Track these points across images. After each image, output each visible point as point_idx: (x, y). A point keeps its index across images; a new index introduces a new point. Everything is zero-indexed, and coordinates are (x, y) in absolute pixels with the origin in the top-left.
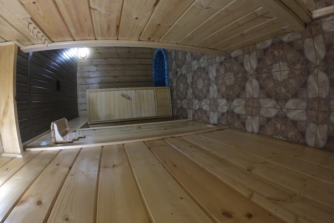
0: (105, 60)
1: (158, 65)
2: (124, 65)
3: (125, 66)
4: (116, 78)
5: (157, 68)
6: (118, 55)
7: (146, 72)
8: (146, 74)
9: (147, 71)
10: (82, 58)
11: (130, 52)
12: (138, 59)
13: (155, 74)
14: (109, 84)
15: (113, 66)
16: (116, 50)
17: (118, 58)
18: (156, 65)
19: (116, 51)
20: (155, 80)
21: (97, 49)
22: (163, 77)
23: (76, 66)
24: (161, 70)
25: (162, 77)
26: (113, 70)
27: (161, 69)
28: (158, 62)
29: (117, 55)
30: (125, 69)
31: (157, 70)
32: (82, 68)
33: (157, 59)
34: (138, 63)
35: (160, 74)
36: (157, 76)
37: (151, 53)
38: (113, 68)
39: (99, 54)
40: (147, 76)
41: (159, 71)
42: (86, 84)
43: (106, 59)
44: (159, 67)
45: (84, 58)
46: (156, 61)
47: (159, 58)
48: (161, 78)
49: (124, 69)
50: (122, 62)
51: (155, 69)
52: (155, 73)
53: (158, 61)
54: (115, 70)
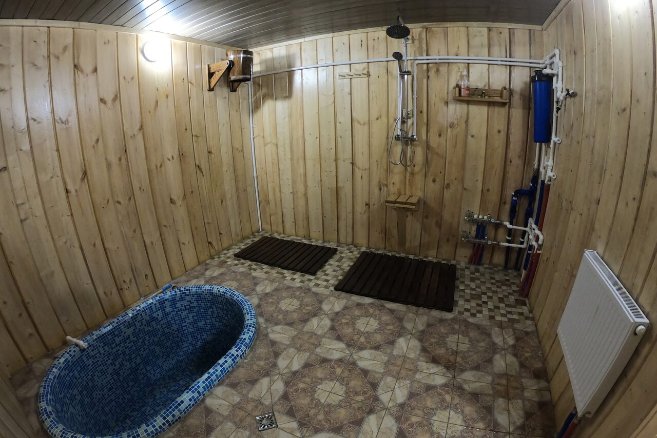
0: (138, 126)
1: (171, 309)
2: (131, 197)
3: (130, 199)
4: (83, 179)
5: (160, 312)
6: (157, 167)
7: (131, 280)
8: (124, 282)
9: (133, 281)
10: (140, 45)
11: (173, 205)
12: (160, 234)
13: (139, 317)
14: (56, 153)
15: (120, 159)
16: (170, 157)
17: (149, 171)
18: (167, 304)
19: (169, 160)
20: (122, 327)
21: (167, 97)
22: (139, 344)
23: (117, 23)
24: (159, 327)
25: (141, 341)
26: (107, 160)
27: (162, 322)
28: (179, 305)
29: (159, 166)
30: (119, 203)
31: (155, 315)
32: (107, 42)
33: (188, 298)
34: (148, 242)
35: (147, 329)
36: (137, 323)
37: (186, 270)
38: (113, 159)
39: (153, 104)
40: (120, 290)
41: (154, 323)
42: (49, 56)
43: (141, 128)
44: (166, 315)
45: (143, 52)
46: (182, 299)
47: (195, 304)
48: (135, 339)
49: (120, 200)
50: (140, 188)
51: (153, 307)
52: (144, 314)
53: (185, 303)
54: (109, 166)
